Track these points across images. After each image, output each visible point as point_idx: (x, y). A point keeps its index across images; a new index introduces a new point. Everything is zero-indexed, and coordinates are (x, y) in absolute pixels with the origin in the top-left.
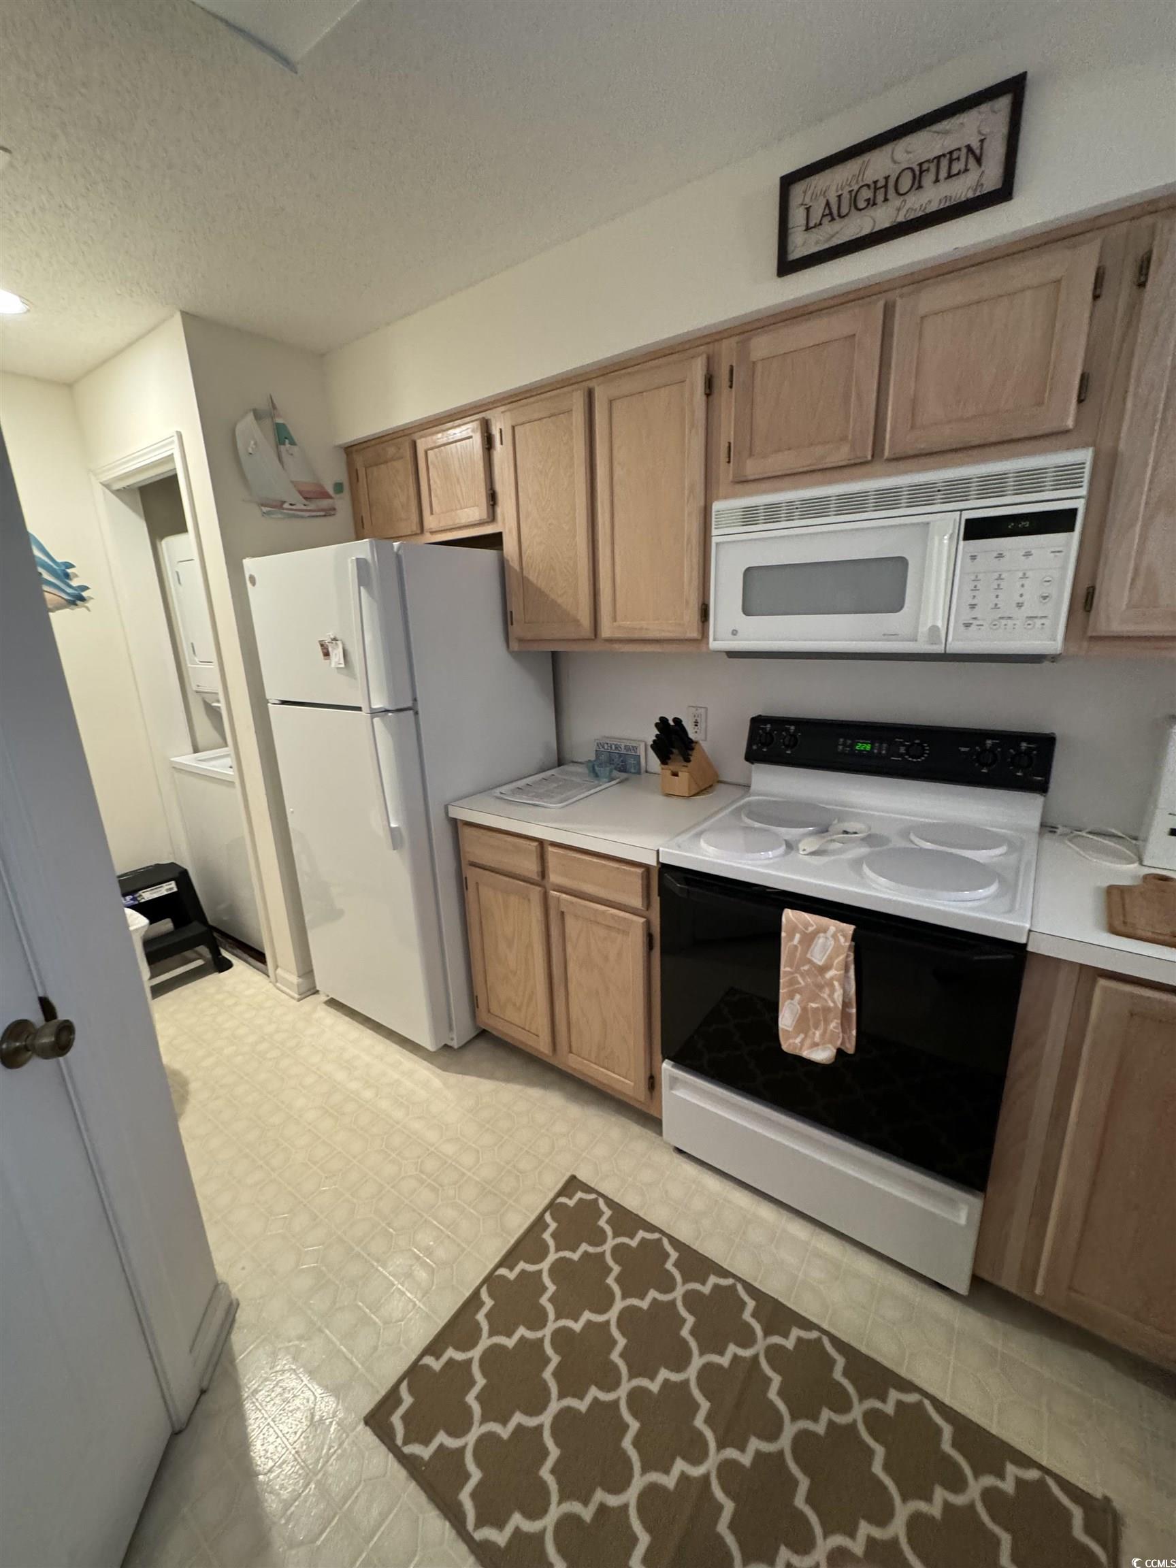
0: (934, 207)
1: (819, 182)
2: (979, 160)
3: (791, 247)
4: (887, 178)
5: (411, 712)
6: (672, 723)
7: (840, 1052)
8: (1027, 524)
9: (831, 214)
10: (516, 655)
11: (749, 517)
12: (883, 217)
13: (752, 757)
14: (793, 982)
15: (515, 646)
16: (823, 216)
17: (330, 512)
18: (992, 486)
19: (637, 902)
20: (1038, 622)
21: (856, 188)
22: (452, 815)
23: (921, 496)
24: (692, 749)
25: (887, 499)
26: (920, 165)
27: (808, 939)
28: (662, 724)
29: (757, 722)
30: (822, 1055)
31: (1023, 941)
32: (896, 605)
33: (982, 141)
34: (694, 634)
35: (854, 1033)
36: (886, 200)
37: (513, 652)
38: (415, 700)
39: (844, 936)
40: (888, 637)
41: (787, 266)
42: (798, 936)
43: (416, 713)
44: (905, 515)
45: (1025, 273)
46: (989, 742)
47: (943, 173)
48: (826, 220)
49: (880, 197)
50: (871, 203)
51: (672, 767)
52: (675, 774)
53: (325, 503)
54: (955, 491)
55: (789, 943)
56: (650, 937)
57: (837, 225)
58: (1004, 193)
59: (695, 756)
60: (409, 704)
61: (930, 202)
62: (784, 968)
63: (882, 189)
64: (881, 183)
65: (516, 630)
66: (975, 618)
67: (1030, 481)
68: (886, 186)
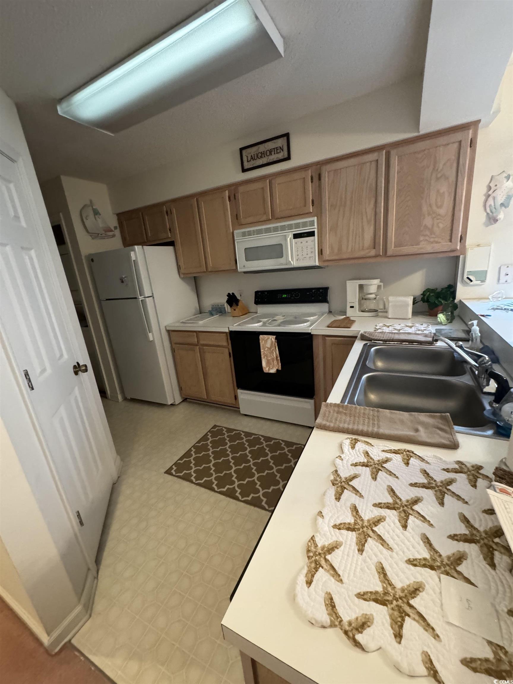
0: (275, 160)
1: (249, 150)
2: (283, 150)
3: (244, 166)
4: (264, 152)
5: (152, 298)
6: (231, 294)
7: (277, 370)
8: (306, 235)
9: (253, 158)
10: (183, 279)
11: (244, 234)
12: (264, 161)
13: (257, 302)
14: (264, 353)
15: (182, 276)
16: (251, 159)
17: (114, 236)
18: (297, 226)
19: (225, 344)
20: (312, 258)
21: (257, 153)
22: (167, 329)
23: (283, 228)
24: (239, 302)
25: (276, 229)
26: (271, 149)
27: (266, 341)
28: (229, 295)
29: (257, 293)
30: (273, 371)
31: (310, 332)
32: (282, 256)
33: (283, 146)
34: (234, 268)
35: (280, 364)
36: (264, 157)
37: (182, 278)
38: (153, 294)
39: (274, 339)
40: (282, 264)
41: (244, 170)
42: (263, 341)
43: (153, 298)
44: (280, 233)
45: (297, 176)
46: (313, 291)
47: (276, 152)
48: (252, 160)
49: (263, 156)
50: (261, 157)
51: (233, 307)
52: (235, 310)
53: (111, 234)
54: (290, 227)
55: (262, 343)
56: (230, 353)
57: (255, 161)
58: (288, 158)
59: (240, 304)
60: (151, 295)
61: (274, 158)
62: (262, 350)
63: (263, 154)
64: (263, 153)
65: (182, 271)
66: (299, 258)
67: (305, 224)
68: (264, 153)
